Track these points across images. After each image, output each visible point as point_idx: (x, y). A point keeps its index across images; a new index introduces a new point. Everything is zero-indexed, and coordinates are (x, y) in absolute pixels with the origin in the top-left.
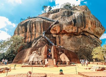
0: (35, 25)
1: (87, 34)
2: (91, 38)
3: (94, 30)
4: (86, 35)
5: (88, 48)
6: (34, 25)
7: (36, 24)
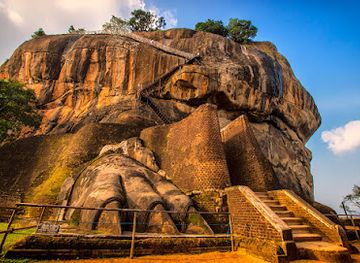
0: (102, 55)
1: (282, 125)
2: (291, 140)
3: (299, 115)
4: (279, 128)
5: (284, 169)
6: (95, 57)
7: (108, 55)
